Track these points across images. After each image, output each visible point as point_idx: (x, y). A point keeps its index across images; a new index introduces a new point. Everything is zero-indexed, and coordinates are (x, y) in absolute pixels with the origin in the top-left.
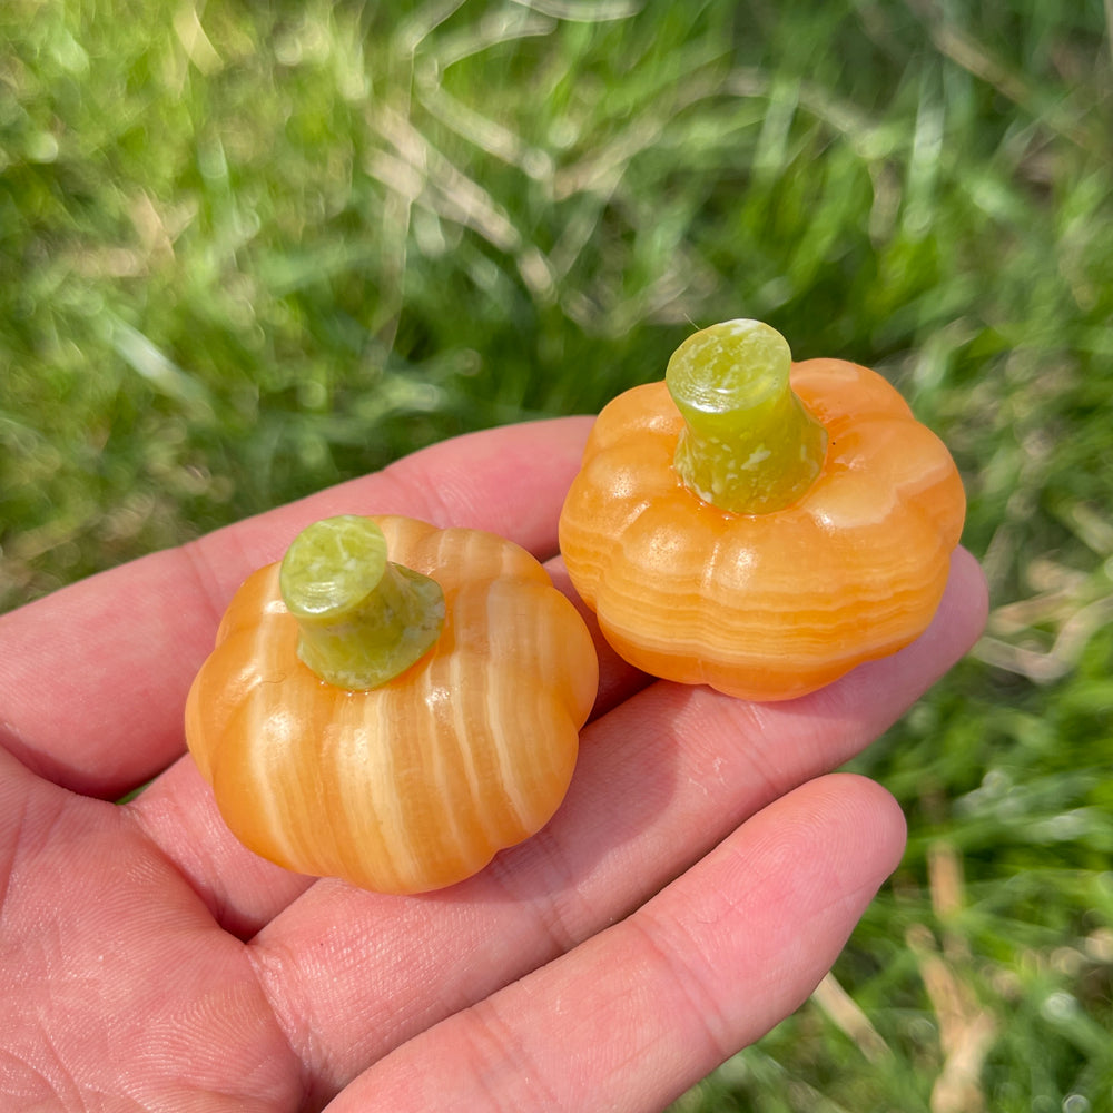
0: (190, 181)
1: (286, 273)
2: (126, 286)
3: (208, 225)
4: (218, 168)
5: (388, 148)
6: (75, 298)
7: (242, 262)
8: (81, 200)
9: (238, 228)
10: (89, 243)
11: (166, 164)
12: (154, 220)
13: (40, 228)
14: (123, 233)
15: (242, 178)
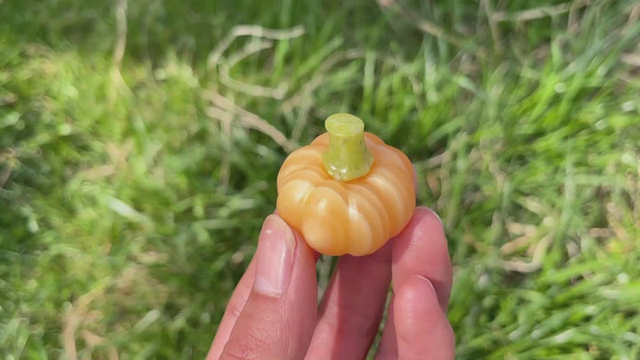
0: (129, 132)
1: (177, 163)
2: (109, 180)
3: (140, 149)
4: (140, 124)
5: (211, 104)
6: (87, 189)
7: (156, 162)
8: (84, 148)
9: (153, 147)
10: (90, 165)
11: (118, 127)
12: (116, 151)
13: (67, 163)
14: (104, 159)
15: (151, 128)
